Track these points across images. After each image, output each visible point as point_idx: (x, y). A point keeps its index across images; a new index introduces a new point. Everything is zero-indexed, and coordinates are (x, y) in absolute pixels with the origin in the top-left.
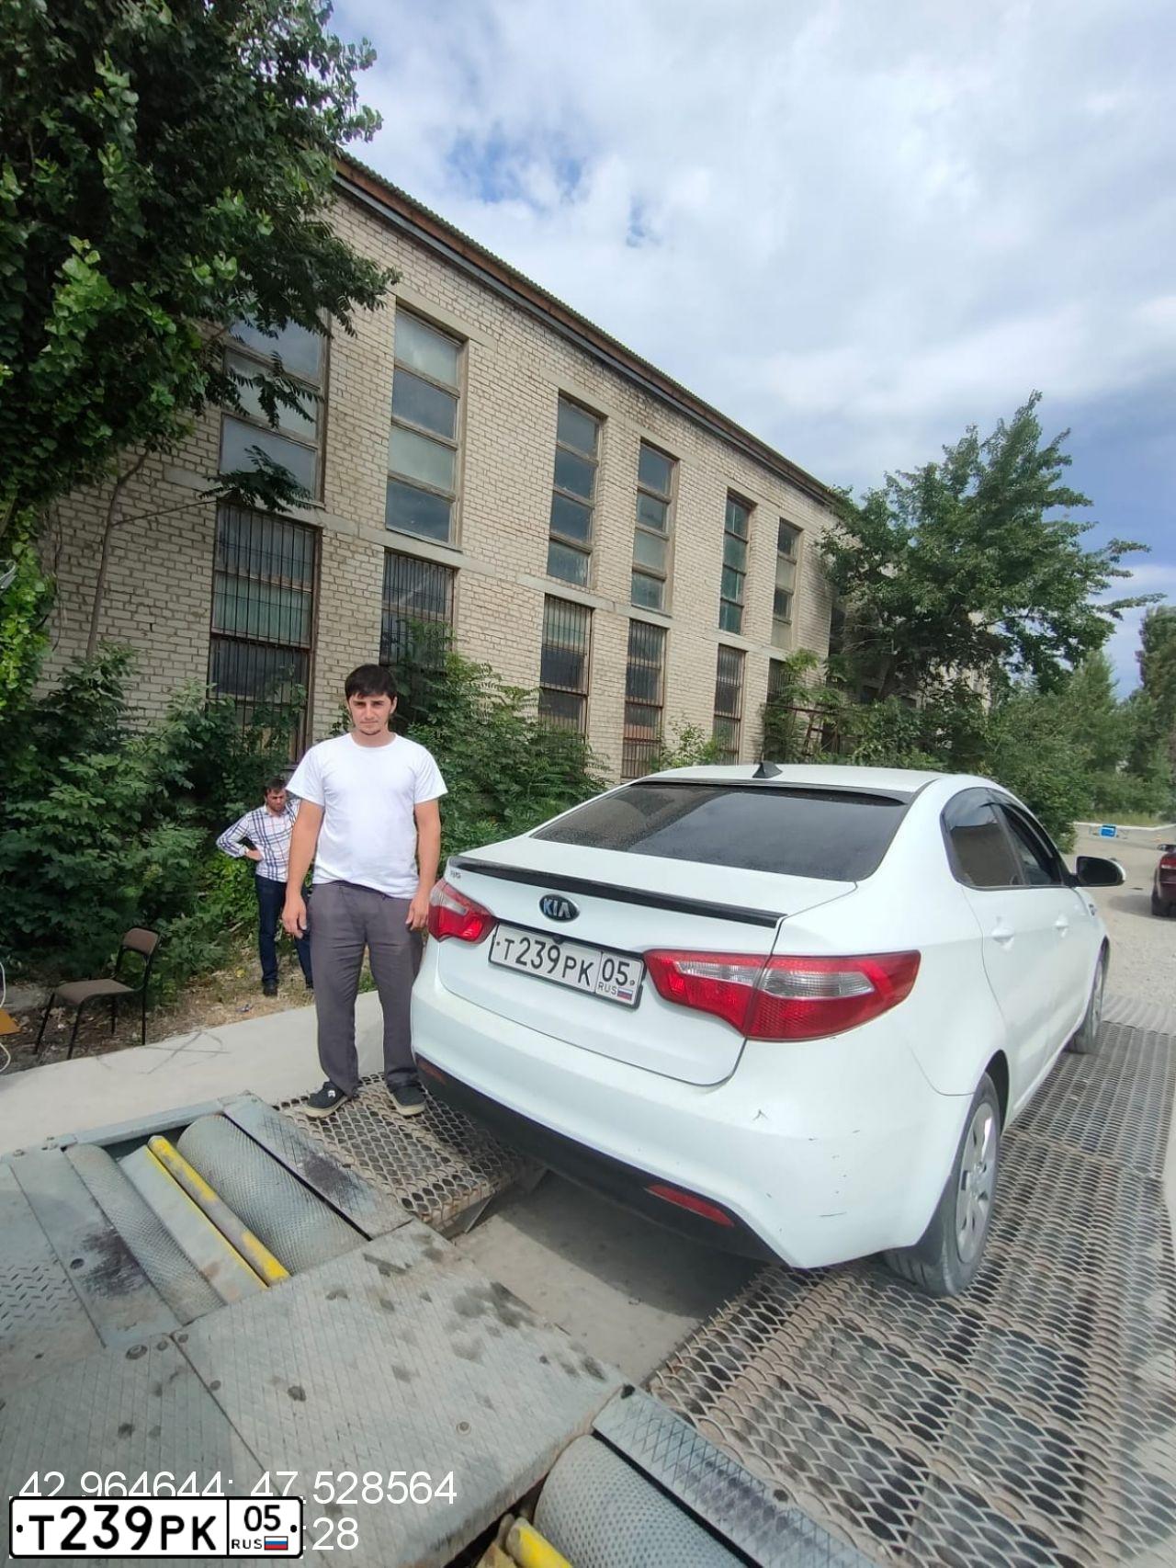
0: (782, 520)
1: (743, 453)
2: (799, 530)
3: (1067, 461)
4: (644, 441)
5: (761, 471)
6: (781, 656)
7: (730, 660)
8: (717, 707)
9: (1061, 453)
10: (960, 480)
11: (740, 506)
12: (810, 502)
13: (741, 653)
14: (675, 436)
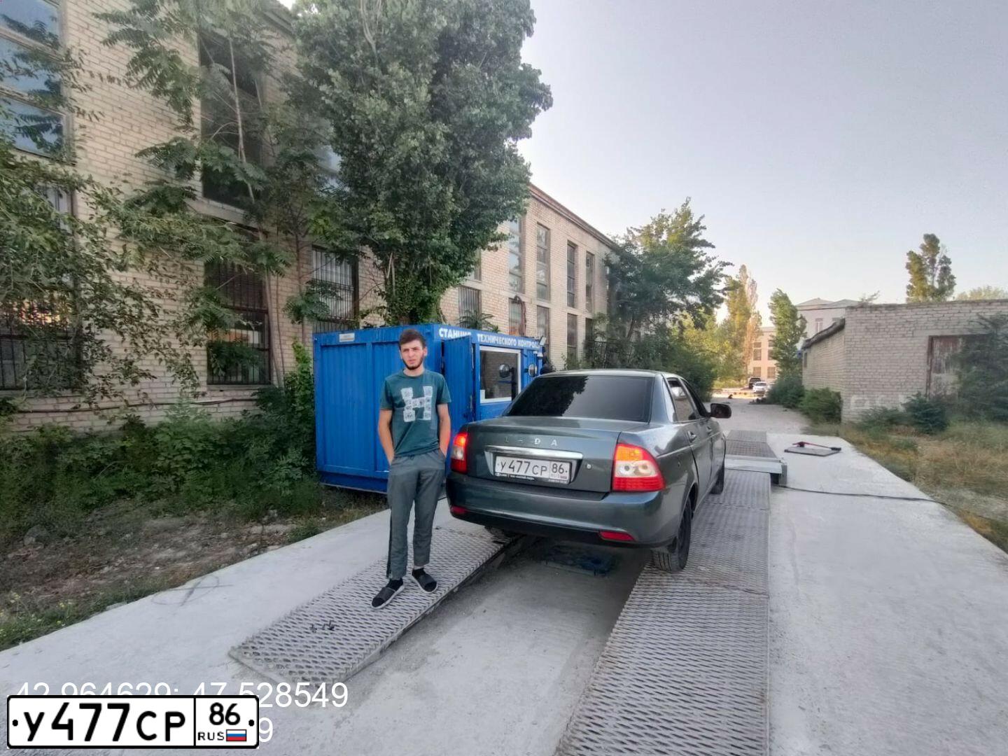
0: (587, 252)
1: (573, 222)
2: (593, 255)
3: (704, 228)
4: (539, 224)
5: (579, 230)
6: (590, 316)
7: (572, 320)
8: (568, 343)
9: (702, 224)
10: (659, 233)
11: (572, 247)
12: (596, 242)
13: (575, 316)
14: (550, 219)
